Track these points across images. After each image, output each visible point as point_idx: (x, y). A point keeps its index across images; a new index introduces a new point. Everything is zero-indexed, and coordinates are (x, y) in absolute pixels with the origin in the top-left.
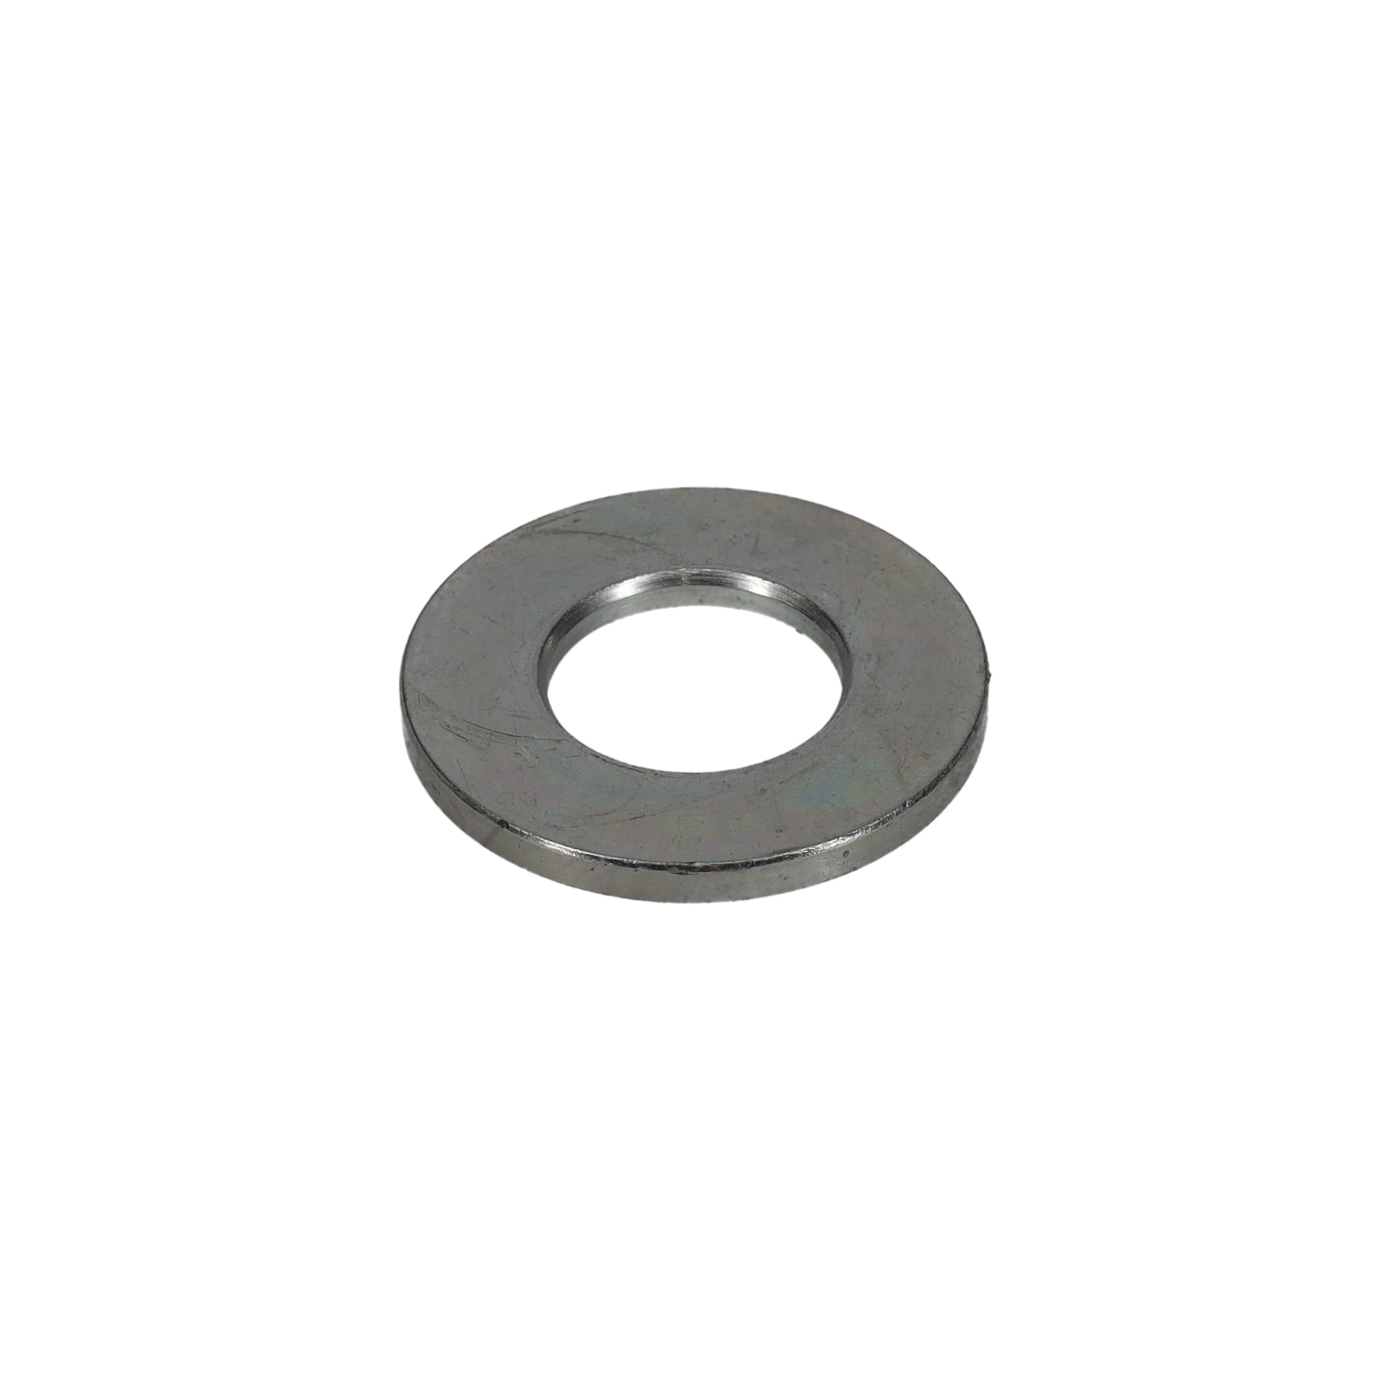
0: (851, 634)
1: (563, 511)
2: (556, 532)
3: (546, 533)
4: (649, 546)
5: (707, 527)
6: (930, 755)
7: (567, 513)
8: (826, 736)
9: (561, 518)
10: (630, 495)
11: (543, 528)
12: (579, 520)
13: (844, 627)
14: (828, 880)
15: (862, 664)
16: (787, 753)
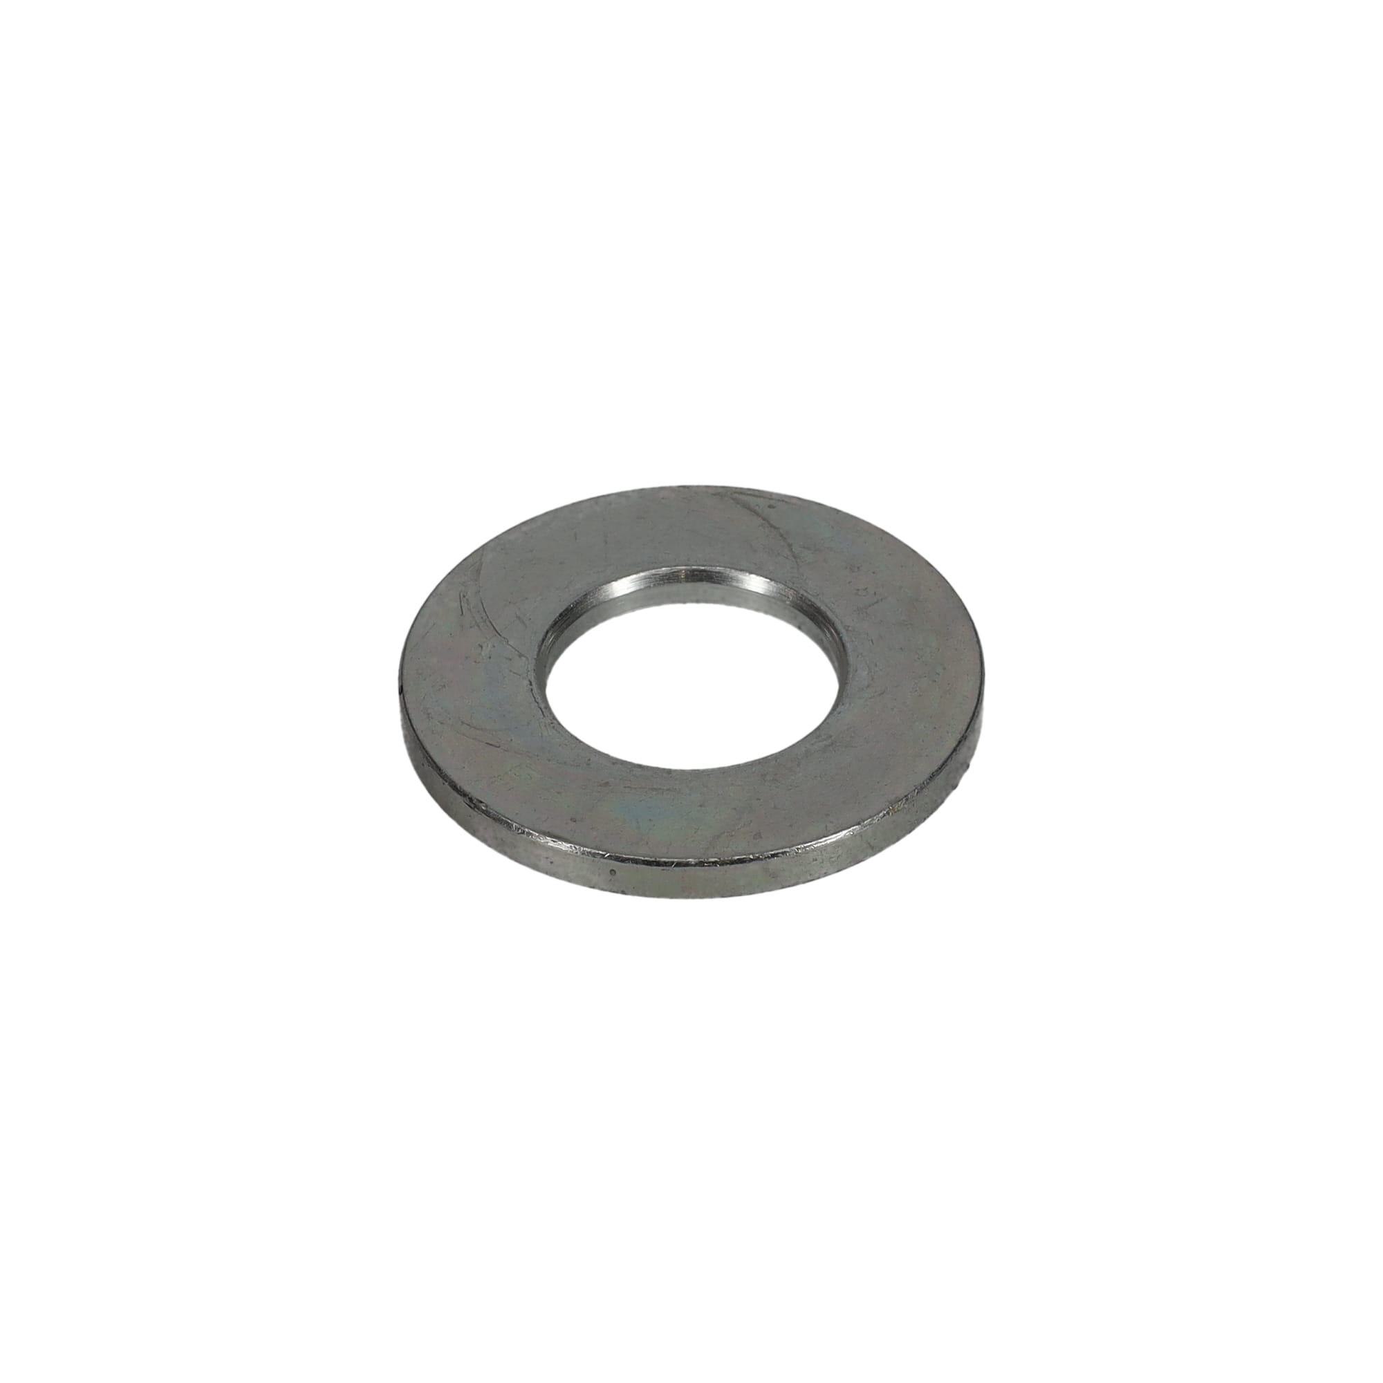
0: (840, 713)
1: (771, 494)
2: (746, 506)
3: (737, 501)
4: (795, 558)
5: (856, 570)
6: (761, 838)
7: (774, 497)
8: (708, 775)
9: (764, 498)
10: (838, 511)
11: (741, 497)
12: (774, 507)
13: (843, 704)
14: (593, 887)
15: (815, 740)
16: (664, 769)
